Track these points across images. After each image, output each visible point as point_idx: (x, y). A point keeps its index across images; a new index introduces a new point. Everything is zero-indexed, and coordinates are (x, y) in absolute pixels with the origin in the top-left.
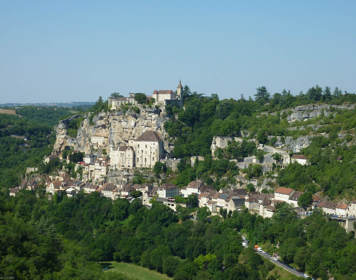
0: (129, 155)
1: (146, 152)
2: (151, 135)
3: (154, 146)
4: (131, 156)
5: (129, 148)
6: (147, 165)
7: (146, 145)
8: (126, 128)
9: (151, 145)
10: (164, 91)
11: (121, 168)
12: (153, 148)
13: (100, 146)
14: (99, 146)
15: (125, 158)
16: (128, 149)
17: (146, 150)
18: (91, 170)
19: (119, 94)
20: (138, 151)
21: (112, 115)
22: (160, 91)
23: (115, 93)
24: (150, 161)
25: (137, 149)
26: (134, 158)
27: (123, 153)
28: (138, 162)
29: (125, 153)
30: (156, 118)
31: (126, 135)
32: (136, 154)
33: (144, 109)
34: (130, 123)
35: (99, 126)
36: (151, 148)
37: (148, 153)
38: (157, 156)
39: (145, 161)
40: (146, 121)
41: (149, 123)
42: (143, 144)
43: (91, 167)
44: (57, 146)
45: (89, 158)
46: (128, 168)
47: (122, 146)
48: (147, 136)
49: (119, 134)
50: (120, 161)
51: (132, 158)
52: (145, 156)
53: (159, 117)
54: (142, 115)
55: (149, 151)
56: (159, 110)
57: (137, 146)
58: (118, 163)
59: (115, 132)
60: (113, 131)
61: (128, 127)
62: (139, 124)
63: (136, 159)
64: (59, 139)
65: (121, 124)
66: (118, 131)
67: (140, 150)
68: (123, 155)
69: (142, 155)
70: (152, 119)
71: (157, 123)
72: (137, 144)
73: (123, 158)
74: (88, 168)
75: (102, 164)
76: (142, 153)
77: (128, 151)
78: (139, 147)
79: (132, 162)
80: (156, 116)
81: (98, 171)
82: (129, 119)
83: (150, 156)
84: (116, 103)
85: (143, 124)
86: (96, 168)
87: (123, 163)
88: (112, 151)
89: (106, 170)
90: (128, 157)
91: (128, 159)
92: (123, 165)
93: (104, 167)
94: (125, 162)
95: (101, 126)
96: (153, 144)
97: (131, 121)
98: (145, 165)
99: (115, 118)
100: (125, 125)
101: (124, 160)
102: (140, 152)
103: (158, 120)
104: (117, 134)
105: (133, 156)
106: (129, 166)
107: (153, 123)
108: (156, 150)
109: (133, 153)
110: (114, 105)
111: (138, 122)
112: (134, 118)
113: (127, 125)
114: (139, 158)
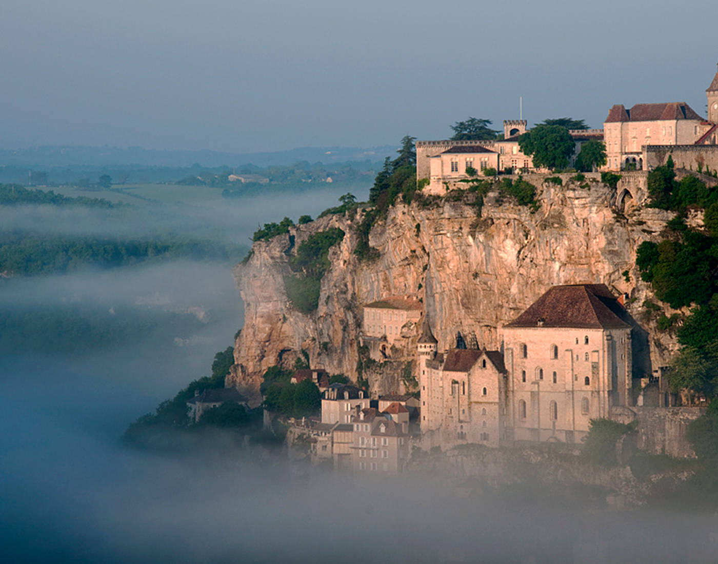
0: (485, 390)
1: (555, 374)
2: (573, 302)
3: (588, 348)
4: (495, 395)
5: (484, 357)
6: (561, 431)
7: (556, 349)
8: (485, 273)
9: (573, 346)
10: (654, 106)
11: (451, 445)
12: (582, 358)
13: (393, 348)
14: (388, 352)
15: (470, 403)
16: (479, 362)
17: (557, 365)
19: (489, 126)
20: (524, 373)
22: (637, 107)
23: (473, 120)
24: (572, 413)
25: (519, 360)
26: (506, 402)
27: (459, 382)
28: (524, 420)
29: (469, 381)
30: (605, 225)
31: (486, 302)
32: (515, 384)
33: (557, 189)
34: (499, 251)
35: (393, 265)
36: (575, 356)
37: (563, 379)
38: (599, 392)
39: (553, 414)
40: (566, 243)
41: (579, 248)
42: (541, 341)
43: (341, 443)
44: (247, 349)
45: (333, 400)
46: (481, 443)
47: (457, 352)
48: (557, 306)
49: (460, 298)
50: (450, 415)
51: (497, 400)
52: (550, 392)
53: (618, 224)
54: (547, 213)
55: (567, 372)
56: (617, 193)
57: (518, 351)
58: (444, 425)
59: (445, 289)
60: (436, 284)
61: (491, 270)
62: (536, 253)
63: (516, 405)
64: (252, 318)
65: (465, 257)
66: (457, 284)
67: (530, 366)
68: (458, 387)
69: (539, 386)
70: (588, 234)
71: (610, 249)
72: (515, 341)
73: (460, 402)
74: (328, 446)
75: (383, 429)
76: (538, 377)
77: (480, 370)
78: (528, 356)
79: (497, 417)
80: (604, 219)
81: (365, 458)
82: (496, 232)
83: (570, 393)
84: (444, 166)
85: (554, 252)
86: (359, 445)
87: (462, 424)
88: (424, 371)
89: (398, 452)
90: (482, 396)
91: (482, 407)
92: (462, 432)
93: (389, 441)
94: (468, 420)
95: (400, 264)
96: (584, 342)
97: (501, 241)
98: (551, 432)
99: (441, 232)
100: (482, 258)
101: (464, 410)
102: (532, 375)
103: (614, 235)
104: (453, 299)
105: (500, 392)
106: (485, 433)
107: (593, 250)
108: (593, 367)
109: (502, 383)
110: (437, 176)
111: (532, 244)
112: (513, 229)
113: (487, 258)
114: (526, 401)
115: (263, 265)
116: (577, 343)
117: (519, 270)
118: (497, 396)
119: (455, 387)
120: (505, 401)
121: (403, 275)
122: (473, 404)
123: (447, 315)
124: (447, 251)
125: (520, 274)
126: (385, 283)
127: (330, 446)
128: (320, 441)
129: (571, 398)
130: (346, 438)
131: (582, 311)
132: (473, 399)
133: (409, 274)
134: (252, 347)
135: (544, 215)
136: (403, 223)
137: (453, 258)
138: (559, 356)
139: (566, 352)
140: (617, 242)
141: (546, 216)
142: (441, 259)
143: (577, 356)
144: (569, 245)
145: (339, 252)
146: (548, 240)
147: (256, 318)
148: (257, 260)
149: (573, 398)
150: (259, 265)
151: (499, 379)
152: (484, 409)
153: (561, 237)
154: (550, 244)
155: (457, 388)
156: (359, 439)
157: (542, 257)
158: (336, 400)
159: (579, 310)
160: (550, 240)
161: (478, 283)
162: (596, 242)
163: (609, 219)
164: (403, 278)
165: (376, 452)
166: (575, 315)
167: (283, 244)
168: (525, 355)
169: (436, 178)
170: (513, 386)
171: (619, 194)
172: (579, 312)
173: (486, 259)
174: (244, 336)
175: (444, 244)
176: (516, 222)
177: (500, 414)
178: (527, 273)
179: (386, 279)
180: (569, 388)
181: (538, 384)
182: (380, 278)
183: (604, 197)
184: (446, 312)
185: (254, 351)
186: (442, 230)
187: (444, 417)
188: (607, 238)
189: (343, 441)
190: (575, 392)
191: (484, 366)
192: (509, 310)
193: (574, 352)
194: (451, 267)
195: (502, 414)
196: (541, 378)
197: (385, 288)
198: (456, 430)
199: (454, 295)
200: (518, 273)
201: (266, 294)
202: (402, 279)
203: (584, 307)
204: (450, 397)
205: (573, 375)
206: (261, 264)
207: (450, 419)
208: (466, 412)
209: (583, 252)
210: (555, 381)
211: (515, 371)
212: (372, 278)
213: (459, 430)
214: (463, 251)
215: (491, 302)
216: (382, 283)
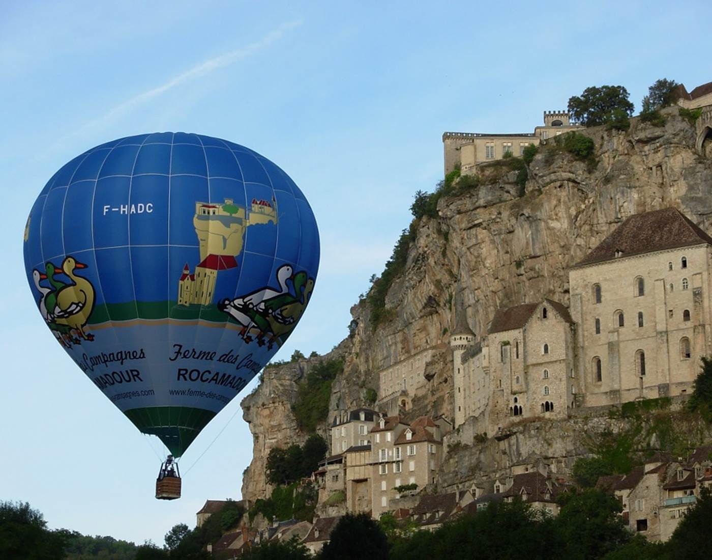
0: (546, 347)
1: (641, 315)
3: (686, 273)
4: (559, 351)
5: (545, 304)
7: (641, 283)
8: (532, 257)
9: (666, 274)
12: (679, 286)
15: (526, 367)
16: (539, 313)
18: (357, 477)
20: (598, 322)
21: (459, 212)
24: (666, 359)
25: (591, 306)
26: (574, 362)
27: (511, 342)
28: (599, 383)
29: (524, 339)
30: (685, 169)
31: (532, 293)
32: (585, 339)
33: (622, 137)
34: (550, 221)
35: (413, 319)
36: (668, 287)
37: (653, 319)
38: (703, 326)
39: (639, 368)
40: (636, 196)
41: (652, 201)
42: (620, 276)
43: (356, 466)
44: (255, 483)
45: (347, 422)
46: (542, 415)
47: (506, 311)
48: (639, 234)
49: (498, 302)
50: (499, 389)
51: (563, 357)
52: (635, 339)
53: (700, 165)
54: (610, 168)
55: (657, 308)
56: (696, 134)
57: (589, 295)
58: (491, 404)
59: (480, 297)
60: (468, 295)
61: (540, 249)
62: (597, 217)
63: (588, 366)
64: (261, 451)
65: (505, 245)
66: (496, 285)
67: (606, 312)
68: (510, 349)
69: (618, 335)
70: (662, 184)
71: (693, 195)
72: (585, 283)
73: (513, 368)
74: (339, 475)
75: (409, 436)
76: (617, 325)
77: (539, 323)
78: (603, 299)
79: (564, 378)
80: (683, 162)
81: (386, 475)
82: (546, 199)
83: (663, 334)
84: (477, 151)
85: (620, 210)
86: (378, 459)
87: (515, 396)
88: (459, 369)
89: (429, 463)
90: (543, 355)
91: (542, 369)
92: (516, 407)
93: (417, 448)
94: (524, 390)
95: (422, 314)
96: (681, 265)
97: (553, 208)
98: (638, 391)
99: (476, 222)
100: (527, 239)
101: (518, 378)
102: (609, 321)
103: (697, 179)
104: (489, 307)
105: (567, 348)
106: (547, 403)
107: (671, 199)
108: (695, 294)
109: (569, 335)
110: (469, 164)
111: (591, 209)
112: (567, 192)
113: (534, 237)
114: (601, 359)
115: (272, 392)
116: (671, 268)
117: (575, 240)
118: (564, 352)
119: (505, 350)
120: (572, 361)
121: (424, 329)
122: (531, 367)
123: (482, 330)
124: (483, 245)
125: (577, 245)
126: (404, 344)
127: (343, 474)
128: (330, 471)
129: (665, 341)
130: (363, 459)
131: (674, 231)
132: (531, 360)
133: (432, 325)
134: (261, 480)
135: (606, 170)
136: (426, 249)
137: (490, 254)
138: (646, 290)
139: (656, 282)
140: (700, 188)
141: (609, 171)
142: (475, 260)
143: (672, 287)
144: (640, 198)
145: (351, 345)
146: (613, 195)
147: (264, 449)
148: (267, 387)
149: (667, 340)
150: (268, 393)
151: (565, 329)
152: (545, 371)
153: (629, 190)
154: (616, 200)
155: (509, 351)
156: (378, 452)
157: (605, 219)
158: (350, 422)
159: (670, 231)
160: (615, 195)
161: (524, 272)
162: (674, 191)
163: (689, 162)
164: (423, 333)
165: (401, 464)
166: (665, 237)
167: (293, 372)
168: (599, 300)
169: (467, 166)
170: (584, 341)
171: (699, 134)
172: (671, 233)
173: (533, 239)
174: (252, 471)
175: (479, 238)
176: (571, 184)
177: (567, 375)
178: (586, 242)
179: (405, 340)
180: (661, 327)
181: (618, 331)
182: (399, 339)
183: (682, 134)
184: (480, 327)
185: (261, 485)
186: (478, 219)
187: (492, 393)
188: (688, 184)
189: (358, 464)
190: (669, 333)
191: (545, 317)
192: (563, 295)
193: (666, 281)
194: (488, 265)
195: (570, 375)
196: (622, 324)
197: (404, 351)
198: (508, 405)
199: (491, 301)
200: (575, 244)
201: (275, 422)
202: (423, 335)
203: (677, 227)
204: (498, 365)
205: (666, 311)
206: (270, 391)
207: (499, 393)
208: (521, 379)
209: (658, 205)
210: (641, 325)
211: (585, 322)
212: (389, 342)
213: (512, 405)
214: (503, 240)
215: (539, 291)
216: (400, 346)
